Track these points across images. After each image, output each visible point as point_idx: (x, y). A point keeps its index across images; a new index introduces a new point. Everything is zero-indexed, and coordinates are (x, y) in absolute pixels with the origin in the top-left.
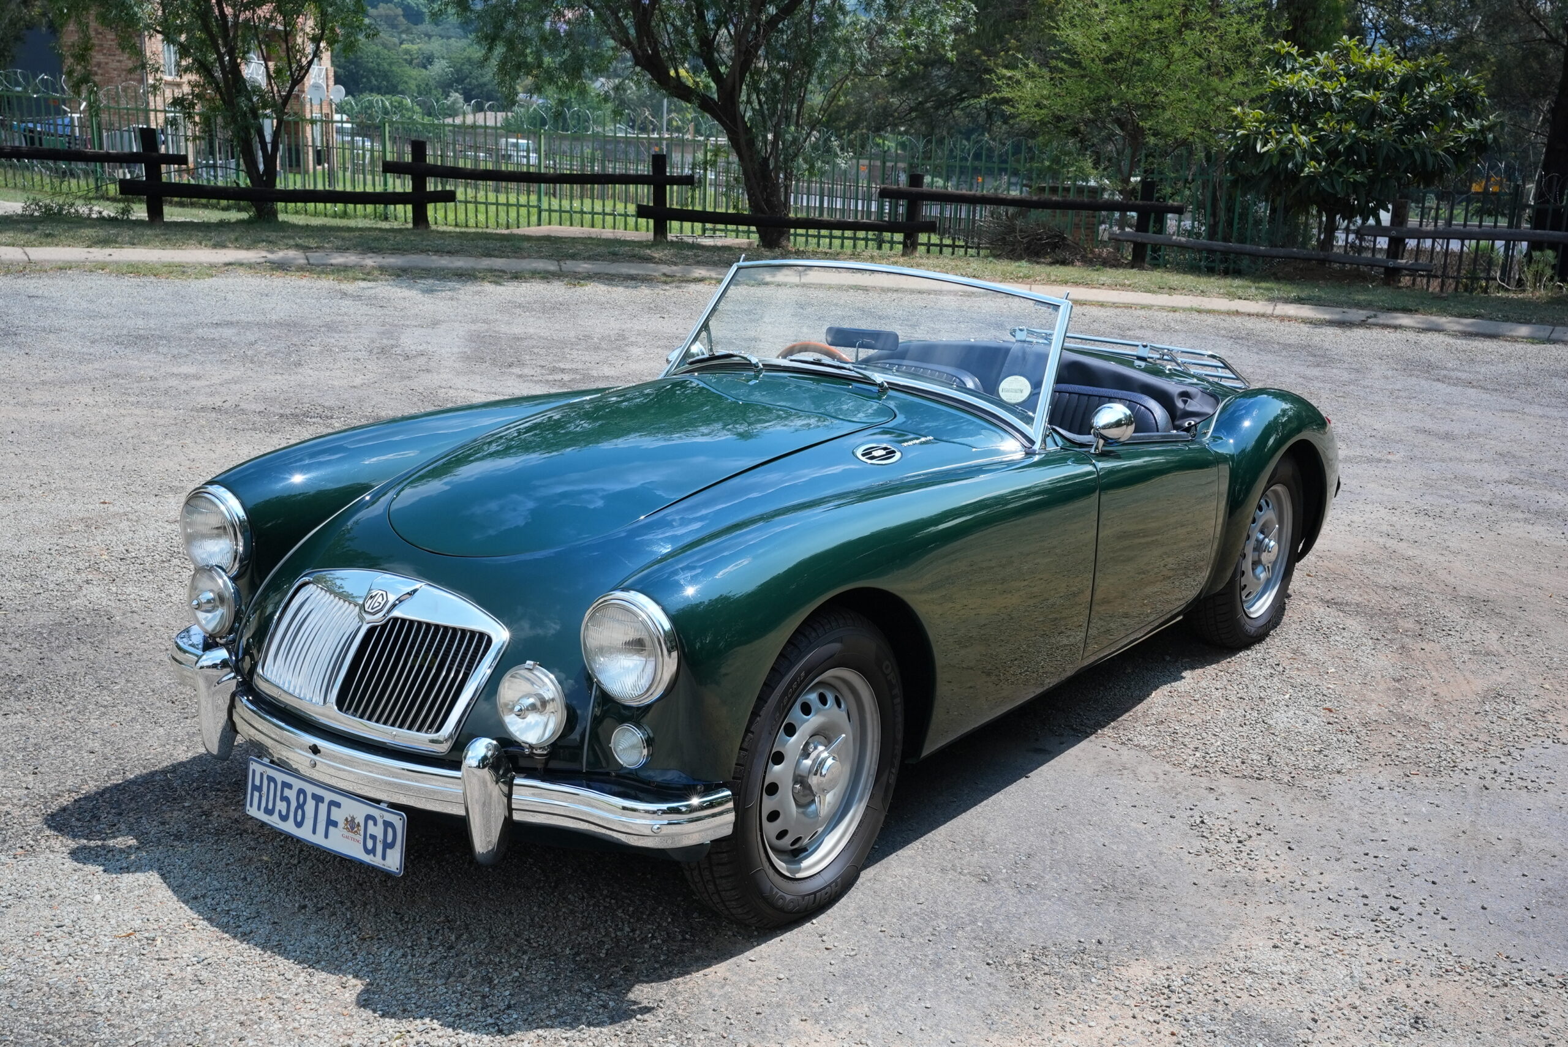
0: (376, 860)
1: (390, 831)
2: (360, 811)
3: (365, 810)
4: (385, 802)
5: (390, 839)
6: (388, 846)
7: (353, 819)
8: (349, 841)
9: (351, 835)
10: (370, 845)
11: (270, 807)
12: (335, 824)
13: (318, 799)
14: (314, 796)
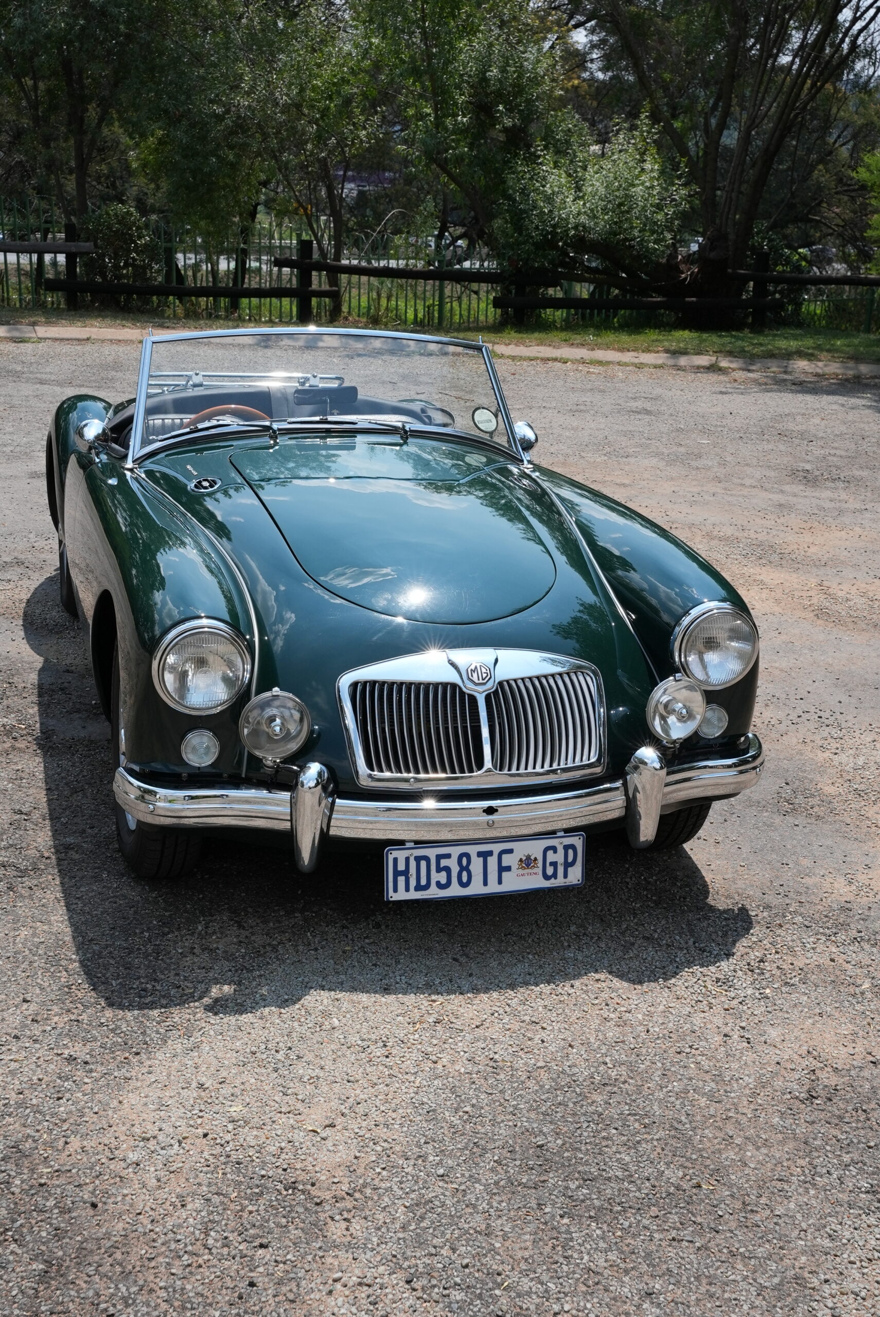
0: (560, 881)
1: (571, 852)
2: (535, 848)
3: (540, 845)
4: (560, 830)
5: (570, 859)
6: (567, 865)
7: (528, 857)
8: (526, 876)
9: (529, 871)
10: (550, 871)
11: (423, 882)
12: (508, 869)
13: (485, 855)
14: (480, 854)
